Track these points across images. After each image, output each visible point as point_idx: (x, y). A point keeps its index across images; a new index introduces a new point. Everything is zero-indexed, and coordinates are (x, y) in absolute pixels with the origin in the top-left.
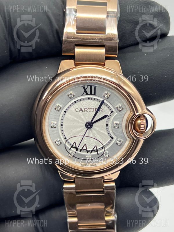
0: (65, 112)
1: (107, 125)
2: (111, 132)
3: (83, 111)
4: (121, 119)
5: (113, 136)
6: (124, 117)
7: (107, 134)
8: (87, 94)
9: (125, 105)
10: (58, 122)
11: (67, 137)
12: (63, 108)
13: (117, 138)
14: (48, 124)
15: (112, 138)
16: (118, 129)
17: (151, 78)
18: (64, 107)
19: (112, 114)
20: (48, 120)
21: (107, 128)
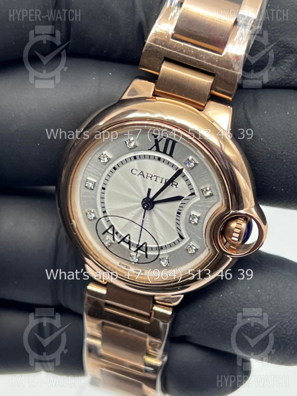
0: (115, 168)
1: (179, 213)
2: (182, 227)
3: (144, 177)
4: (205, 211)
5: (184, 235)
6: (211, 208)
7: (175, 228)
8: (158, 150)
9: (217, 190)
10: (99, 181)
11: (107, 211)
12: (113, 162)
13: (190, 241)
14: (82, 179)
15: (182, 238)
16: (195, 227)
17: (281, 158)
18: (115, 160)
19: (192, 198)
20: (84, 173)
21: (178, 218)
